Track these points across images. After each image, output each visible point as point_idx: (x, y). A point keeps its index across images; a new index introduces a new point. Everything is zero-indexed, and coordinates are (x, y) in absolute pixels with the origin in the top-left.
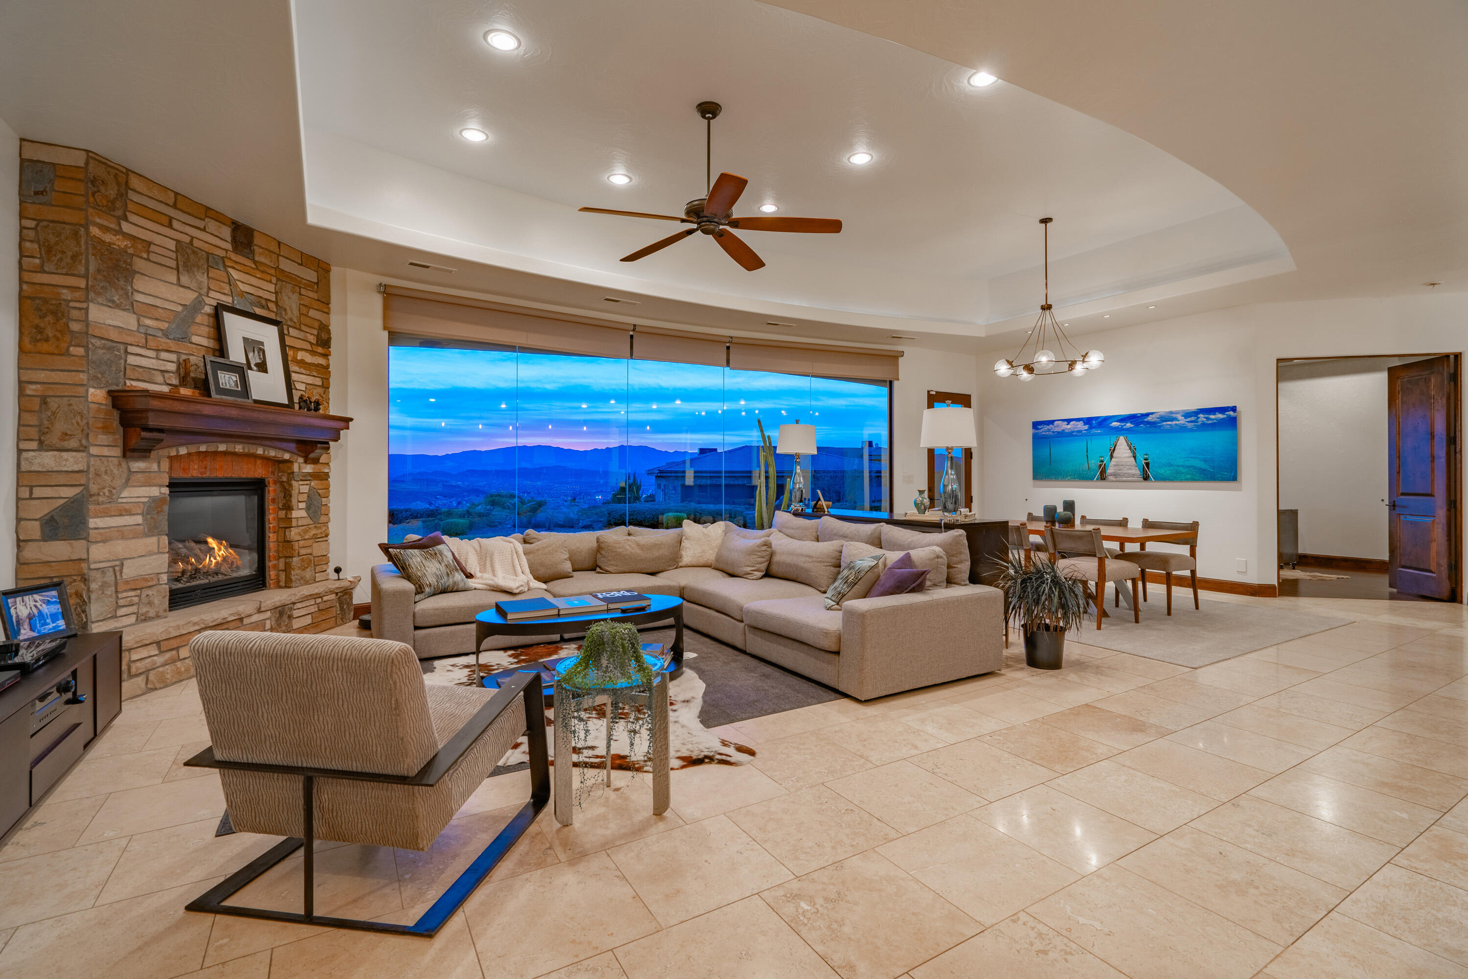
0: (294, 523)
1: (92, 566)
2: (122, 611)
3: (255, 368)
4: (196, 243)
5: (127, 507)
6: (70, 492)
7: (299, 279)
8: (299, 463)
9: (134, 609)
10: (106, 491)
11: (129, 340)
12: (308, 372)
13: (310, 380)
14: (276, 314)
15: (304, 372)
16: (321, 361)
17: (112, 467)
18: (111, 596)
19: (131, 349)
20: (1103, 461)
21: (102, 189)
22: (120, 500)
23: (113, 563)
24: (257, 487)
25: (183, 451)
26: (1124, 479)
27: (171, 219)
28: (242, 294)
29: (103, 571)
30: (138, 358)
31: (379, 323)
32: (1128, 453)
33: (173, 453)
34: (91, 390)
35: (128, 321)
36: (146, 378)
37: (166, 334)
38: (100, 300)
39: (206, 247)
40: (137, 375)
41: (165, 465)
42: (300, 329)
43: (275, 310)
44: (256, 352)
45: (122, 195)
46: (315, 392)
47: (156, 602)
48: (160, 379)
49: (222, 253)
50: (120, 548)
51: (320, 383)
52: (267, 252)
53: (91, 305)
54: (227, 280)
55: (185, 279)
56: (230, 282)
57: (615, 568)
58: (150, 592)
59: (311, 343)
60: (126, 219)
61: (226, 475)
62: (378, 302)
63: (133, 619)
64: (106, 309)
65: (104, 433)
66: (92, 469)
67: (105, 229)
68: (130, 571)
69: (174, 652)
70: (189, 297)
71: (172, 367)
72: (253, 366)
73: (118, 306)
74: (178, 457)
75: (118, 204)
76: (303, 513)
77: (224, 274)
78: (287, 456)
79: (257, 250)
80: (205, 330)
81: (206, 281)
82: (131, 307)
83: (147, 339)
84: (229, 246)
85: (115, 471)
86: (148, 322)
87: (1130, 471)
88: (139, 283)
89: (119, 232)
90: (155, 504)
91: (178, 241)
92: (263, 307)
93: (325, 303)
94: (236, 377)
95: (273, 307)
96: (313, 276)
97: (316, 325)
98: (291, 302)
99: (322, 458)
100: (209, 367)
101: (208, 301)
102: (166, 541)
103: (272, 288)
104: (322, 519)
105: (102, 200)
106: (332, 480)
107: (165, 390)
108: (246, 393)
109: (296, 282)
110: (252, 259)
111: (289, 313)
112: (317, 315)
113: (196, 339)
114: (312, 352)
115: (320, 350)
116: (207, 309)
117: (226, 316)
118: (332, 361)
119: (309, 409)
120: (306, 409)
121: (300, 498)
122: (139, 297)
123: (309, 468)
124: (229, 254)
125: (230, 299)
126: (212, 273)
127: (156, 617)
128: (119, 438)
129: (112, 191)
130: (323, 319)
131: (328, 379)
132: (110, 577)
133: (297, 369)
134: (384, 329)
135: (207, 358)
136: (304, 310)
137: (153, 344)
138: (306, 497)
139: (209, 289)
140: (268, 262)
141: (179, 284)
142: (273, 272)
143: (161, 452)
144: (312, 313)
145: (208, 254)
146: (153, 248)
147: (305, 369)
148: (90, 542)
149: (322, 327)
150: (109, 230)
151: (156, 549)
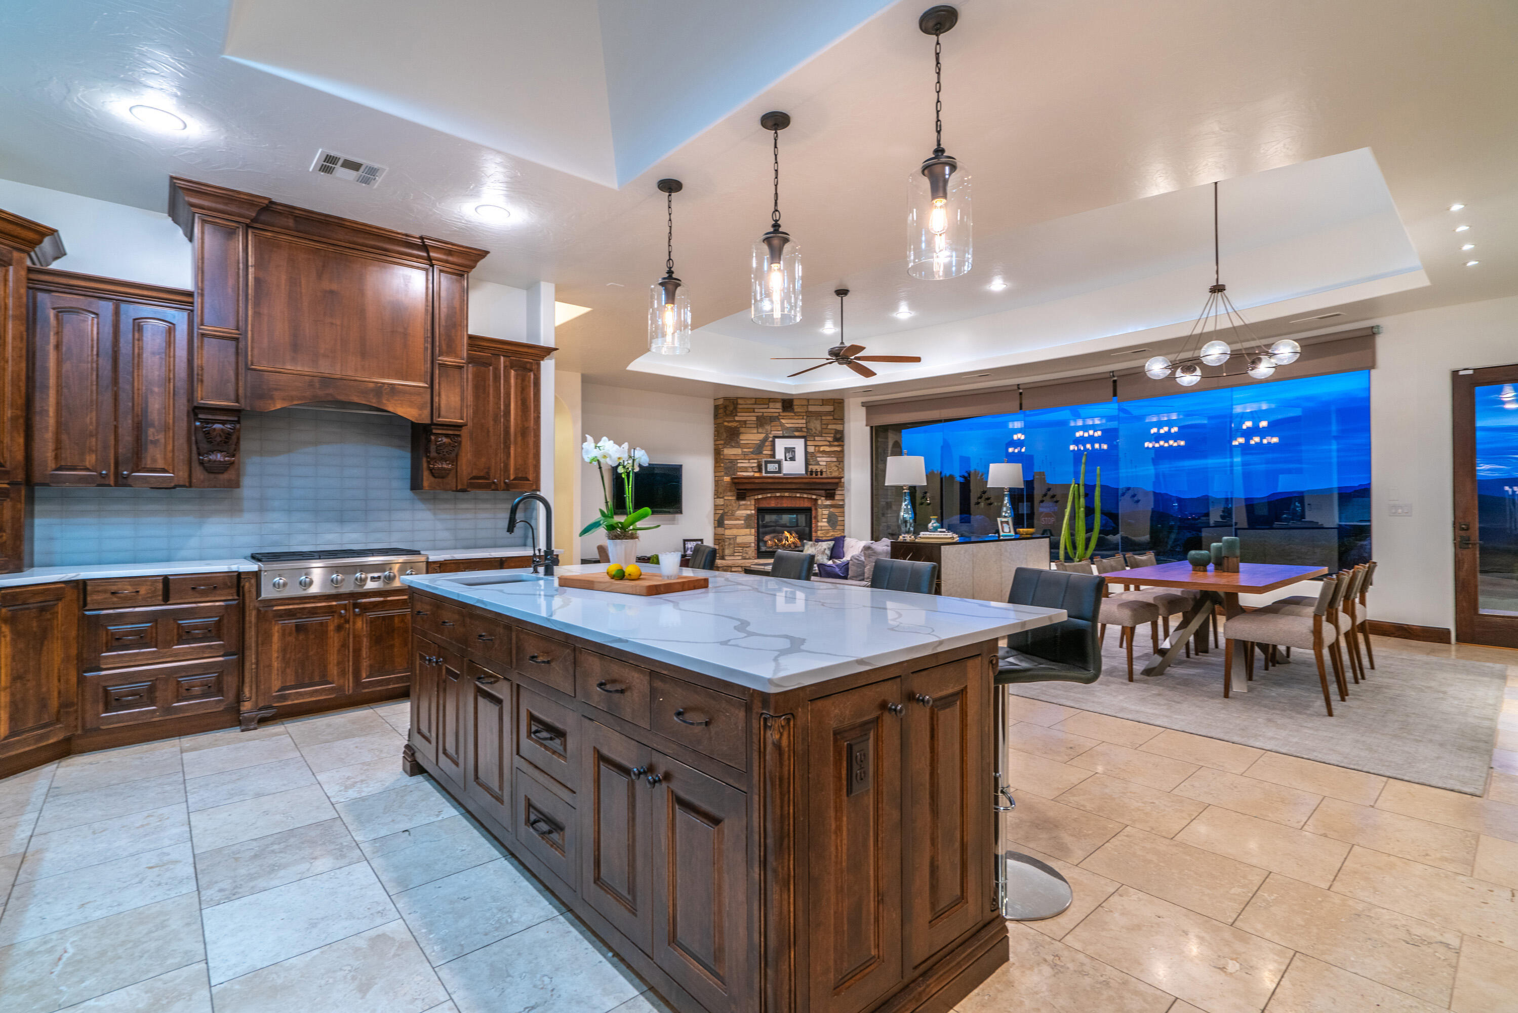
0: (819, 528)
1: (727, 537)
2: (736, 554)
4: (765, 414)
5: (738, 517)
6: (721, 512)
7: (822, 412)
8: (822, 500)
9: (741, 554)
10: (731, 512)
11: (738, 458)
12: (828, 456)
13: (829, 459)
14: (806, 432)
15: (825, 456)
16: (838, 449)
17: (733, 503)
18: (732, 548)
19: (739, 461)
22: (736, 515)
23: (733, 537)
24: (809, 510)
25: (760, 497)
27: (755, 409)
28: (788, 428)
29: (730, 539)
30: (741, 464)
31: (864, 423)
33: (756, 497)
34: (726, 478)
35: (738, 451)
36: (745, 470)
37: (752, 453)
38: (729, 446)
39: (770, 415)
40: (741, 470)
41: (753, 502)
42: (822, 436)
44: (791, 452)
45: (735, 408)
46: (832, 465)
47: (751, 552)
48: (751, 470)
49: (777, 414)
50: (735, 532)
51: (836, 460)
52: (801, 406)
53: (726, 449)
54: (780, 425)
55: (760, 430)
56: (782, 425)
58: (748, 549)
59: (829, 441)
60: (736, 415)
61: (788, 506)
62: (863, 411)
63: (740, 558)
64: (730, 449)
65: (730, 492)
66: (727, 504)
67: (728, 422)
68: (739, 540)
70: (762, 436)
71: (755, 465)
72: (788, 459)
73: (734, 447)
74: (758, 499)
75: (731, 411)
76: (826, 524)
77: (779, 423)
78: (814, 497)
79: (795, 407)
80: (769, 448)
81: (770, 428)
82: (738, 445)
83: (745, 456)
84: (781, 410)
85: (731, 505)
86: (745, 450)
88: (742, 437)
89: (735, 421)
90: (748, 517)
91: (757, 416)
92: (799, 431)
93: (841, 419)
94: (777, 465)
95: (805, 430)
96: (829, 408)
97: (833, 431)
98: (816, 425)
99: (837, 497)
100: (763, 464)
101: (771, 436)
102: (753, 531)
103: (804, 421)
104: (838, 527)
105: (728, 412)
106: (846, 508)
107: (751, 474)
108: (780, 471)
109: (819, 415)
110: (793, 412)
111: (814, 430)
112: (834, 427)
113: (765, 452)
114: (830, 446)
115: (836, 443)
116: (770, 439)
117: (777, 440)
118: (846, 448)
119: (816, 475)
120: (814, 475)
121: (824, 516)
122: (742, 442)
123: (828, 502)
124: (781, 414)
125: (781, 432)
126: (773, 424)
127: (749, 559)
128: (735, 493)
129: (731, 408)
130: (839, 427)
131: (843, 457)
132: (732, 541)
133: (821, 455)
134: (867, 425)
135: (764, 460)
136: (824, 426)
137: (747, 458)
138: (826, 516)
139: (771, 431)
140: (801, 411)
141: (758, 432)
142: (805, 414)
143: (752, 497)
144: (830, 426)
145: (771, 417)
146: (747, 422)
147: (825, 454)
148: (726, 528)
149: (837, 431)
150: (731, 421)
151: (749, 533)
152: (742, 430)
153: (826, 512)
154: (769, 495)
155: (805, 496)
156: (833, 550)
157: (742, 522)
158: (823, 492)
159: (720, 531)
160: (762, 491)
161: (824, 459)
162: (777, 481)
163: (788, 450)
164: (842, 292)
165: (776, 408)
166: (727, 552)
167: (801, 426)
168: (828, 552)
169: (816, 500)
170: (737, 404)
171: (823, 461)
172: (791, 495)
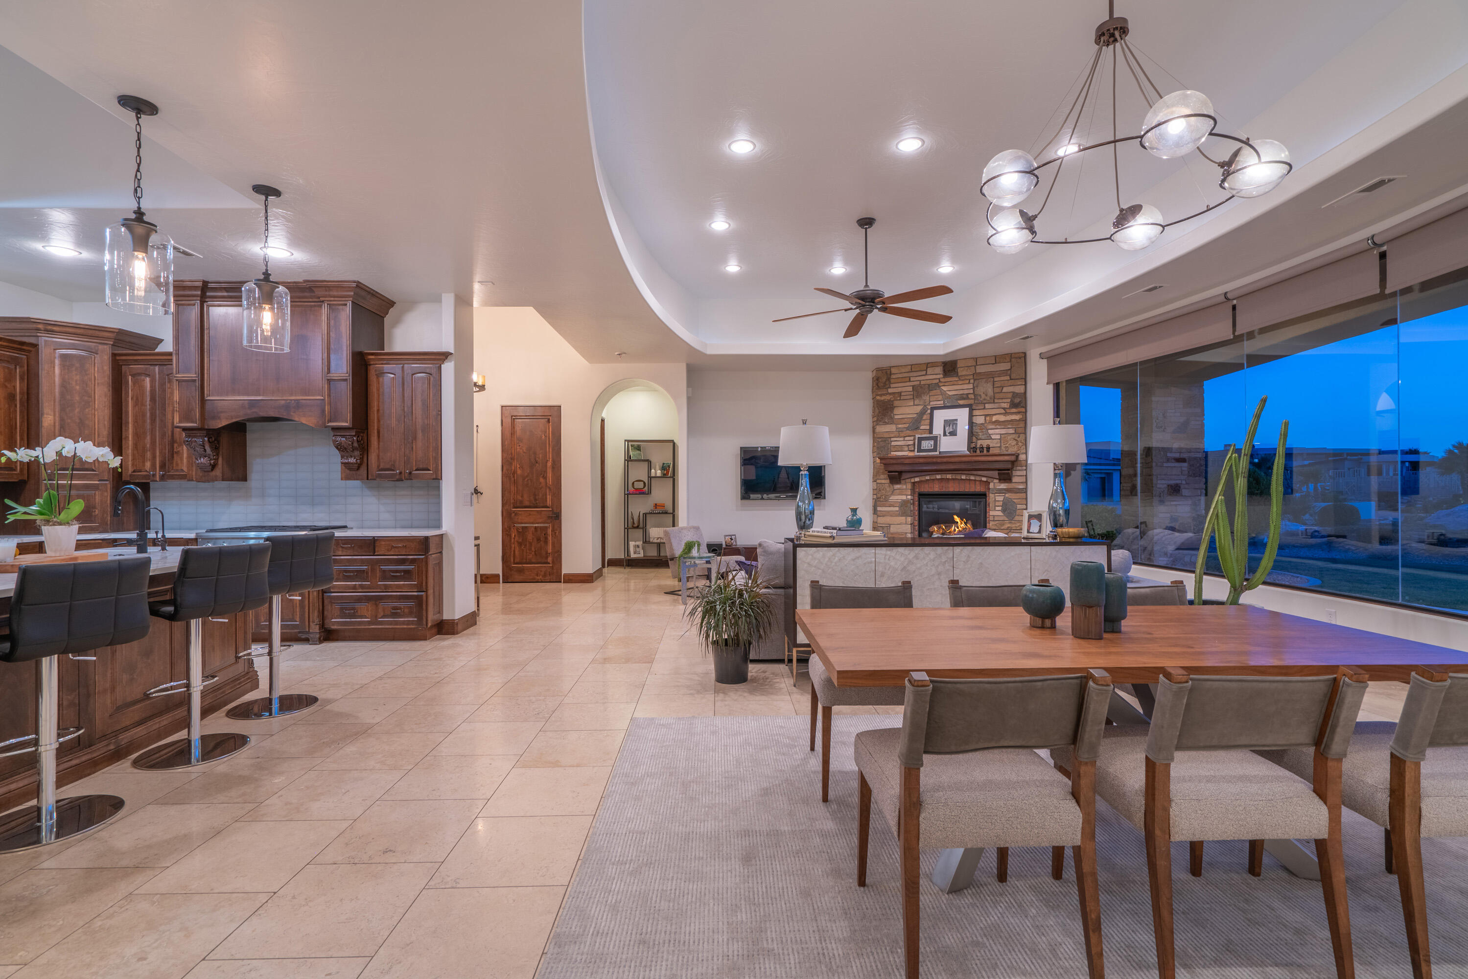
0: (991, 518)
1: (878, 525)
3: (948, 435)
4: (922, 383)
5: (892, 503)
6: (877, 497)
7: (993, 373)
8: (995, 483)
11: (892, 435)
12: (1003, 427)
13: (1003, 431)
14: (975, 399)
15: (999, 427)
16: (1018, 417)
19: (892, 439)
21: (881, 380)
22: (889, 501)
23: (887, 526)
24: (981, 495)
25: (917, 479)
27: (909, 378)
28: (950, 397)
29: (883, 528)
30: (895, 442)
31: (1046, 380)
33: (913, 480)
34: (877, 459)
35: (892, 428)
36: (899, 449)
37: (907, 429)
38: (881, 423)
39: (928, 382)
40: (895, 449)
41: (909, 486)
42: (994, 403)
44: (951, 426)
45: (889, 379)
46: (1010, 438)
48: (906, 449)
49: (937, 381)
50: (888, 520)
51: (1013, 432)
52: (966, 368)
53: (877, 426)
54: (940, 393)
55: (917, 402)
56: (943, 393)
59: (1004, 409)
60: (890, 387)
61: (956, 490)
64: (885, 425)
65: (883, 474)
66: (878, 488)
67: (881, 395)
68: (893, 530)
70: (919, 408)
71: (912, 442)
73: (887, 424)
74: (915, 482)
75: (887, 383)
76: (1000, 513)
77: (939, 391)
78: (984, 479)
79: (959, 370)
80: (927, 422)
81: (928, 398)
82: (892, 421)
83: (900, 433)
84: (941, 376)
85: (888, 489)
86: (900, 426)
88: (896, 411)
89: (890, 393)
90: (904, 504)
91: (913, 386)
92: (963, 399)
93: (1022, 379)
94: (932, 442)
95: (972, 396)
96: (1005, 366)
97: (1010, 395)
98: (986, 389)
99: (1016, 480)
101: (929, 407)
102: (915, 519)
103: (971, 386)
104: (1017, 518)
105: (881, 385)
106: (1029, 493)
107: (907, 453)
108: (935, 450)
109: (990, 376)
110: (957, 376)
111: (983, 396)
112: (1011, 389)
113: (922, 427)
114: (1006, 414)
115: (1014, 410)
116: (928, 411)
117: (935, 412)
118: (1028, 415)
119: (980, 452)
120: (978, 451)
121: (998, 502)
122: (896, 417)
123: (1003, 486)
124: (941, 380)
125: (942, 402)
126: (932, 393)
128: (886, 476)
129: (884, 380)
130: (1019, 389)
131: (1025, 427)
133: (993, 427)
134: (1049, 383)
135: (920, 436)
136: (997, 390)
137: (902, 435)
138: (1001, 503)
139: (930, 401)
140: (968, 373)
141: (914, 405)
142: (971, 377)
143: (907, 480)
144: (1005, 390)
145: (929, 385)
146: (902, 394)
147: (1000, 425)
148: (878, 516)
149: (1015, 395)
150: (884, 395)
151: (904, 522)
154: (928, 478)
155: (973, 478)
157: (897, 509)
158: (997, 472)
159: (875, 518)
160: (919, 474)
161: (997, 431)
162: (930, 460)
163: (947, 423)
164: (866, 223)
165: (936, 374)
167: (966, 392)
169: (988, 483)
170: (891, 374)
171: (996, 433)
172: (954, 477)
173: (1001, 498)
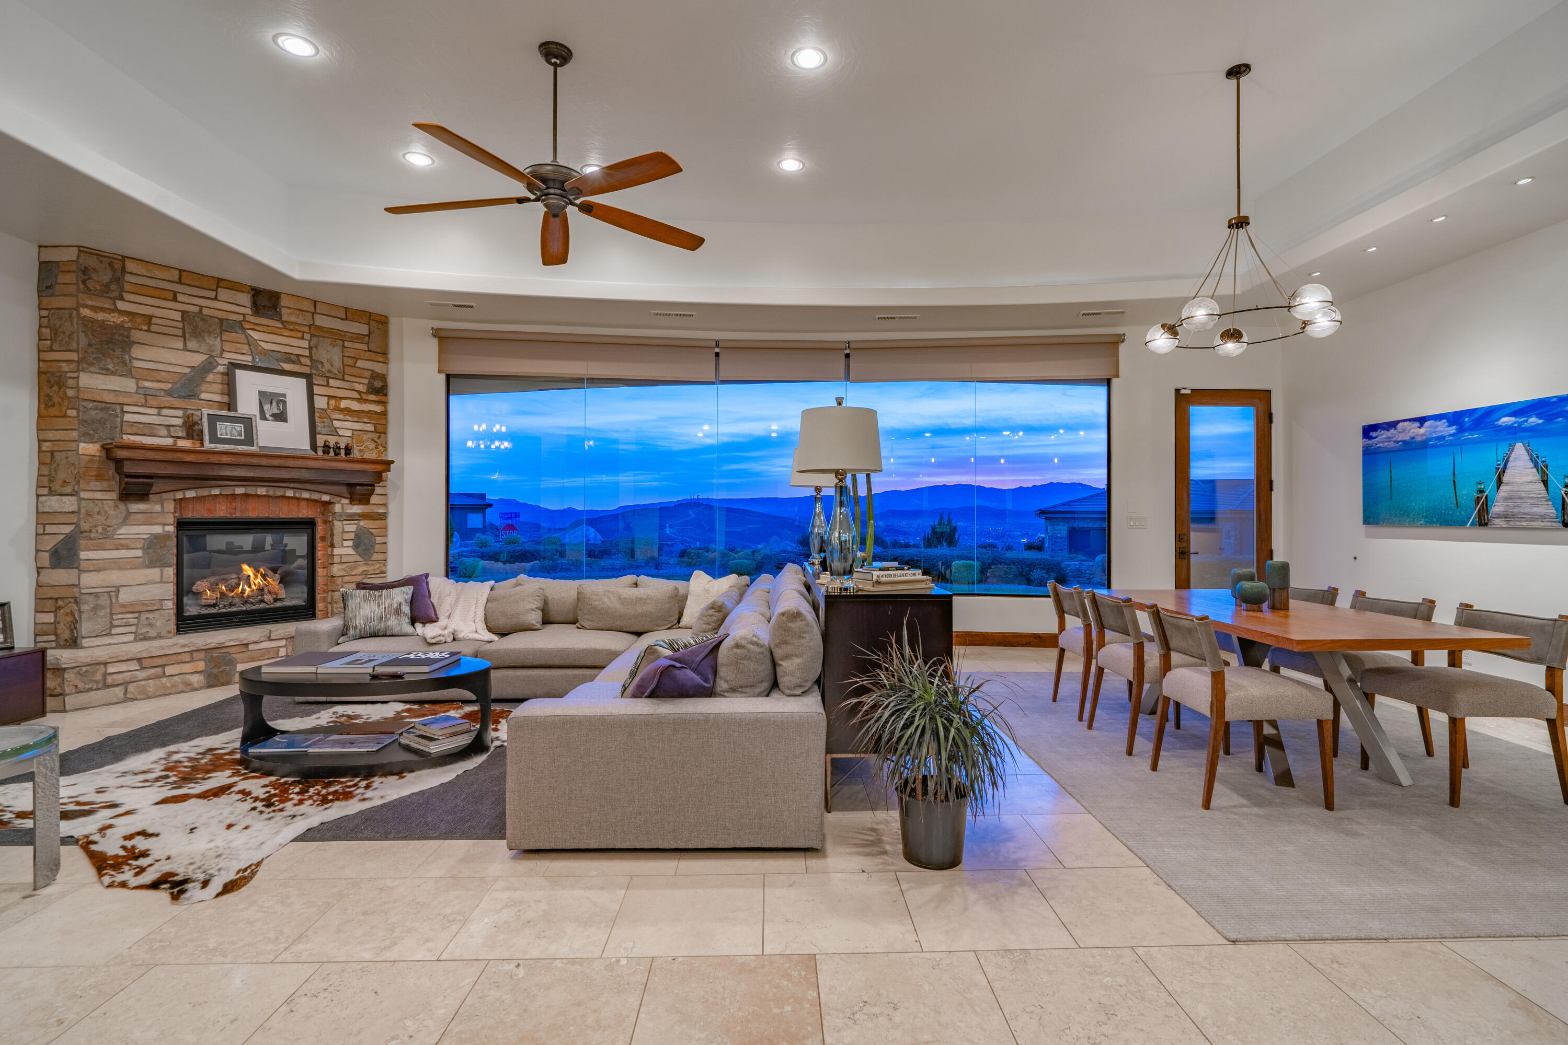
0: (336, 560)
1: (83, 591)
2: (114, 631)
3: (271, 418)
4: (206, 311)
5: (124, 542)
6: (67, 529)
7: (343, 333)
8: (343, 505)
9: (133, 629)
10: (100, 529)
11: (126, 400)
12: (356, 419)
13: (358, 426)
14: (311, 367)
15: (350, 419)
16: (378, 408)
17: (107, 508)
18: (105, 616)
19: (126, 408)
20: (1482, 491)
21: (94, 276)
22: (116, 537)
23: (108, 590)
24: (308, 525)
25: (190, 494)
26: (1524, 524)
27: (175, 294)
28: (266, 352)
29: (96, 595)
30: (136, 416)
31: (435, 366)
32: (1533, 475)
33: (179, 495)
34: (82, 445)
35: (125, 384)
36: (146, 431)
37: (169, 393)
38: (92, 369)
39: (219, 314)
40: (135, 430)
41: (170, 506)
42: (343, 380)
43: (309, 363)
44: (274, 404)
45: (117, 280)
46: (365, 437)
47: (159, 624)
48: (164, 432)
49: (241, 318)
50: (114, 577)
51: (373, 429)
52: (297, 312)
53: (82, 375)
54: (246, 342)
55: (192, 344)
56: (250, 342)
57: (590, 623)
58: (151, 616)
59: (359, 392)
60: (122, 299)
61: (261, 515)
62: (433, 345)
63: (131, 637)
64: (100, 376)
65: (97, 480)
66: (83, 511)
67: (94, 309)
68: (125, 596)
69: (159, 669)
70: (198, 359)
71: (179, 422)
72: (268, 416)
73: (113, 373)
74: (184, 499)
75: (113, 287)
76: (351, 551)
77: (243, 336)
78: (326, 498)
79: (284, 311)
80: (217, 388)
81: (220, 344)
82: (127, 371)
83: (147, 398)
84: (249, 311)
85: (111, 512)
86: (147, 384)
87: (1535, 510)
88: (136, 352)
89: (116, 310)
90: (156, 541)
91: (184, 313)
92: (293, 362)
93: (383, 354)
94: (240, 427)
95: (306, 361)
96: (363, 329)
97: (368, 374)
98: (331, 355)
99: (374, 499)
100: (205, 420)
101: (224, 361)
102: (170, 572)
103: (305, 344)
104: (376, 557)
106: (391, 520)
107: (169, 442)
108: (249, 439)
109: (338, 337)
110: (279, 320)
111: (327, 366)
112: (368, 365)
114: (361, 400)
115: (372, 397)
116: (221, 369)
117: (239, 373)
118: (391, 407)
119: (336, 454)
120: (332, 454)
121: (346, 536)
122: (138, 364)
123: (356, 509)
124: (248, 318)
125: (249, 358)
126: (228, 336)
127: (159, 637)
128: (115, 485)
129: (106, 277)
130: (378, 368)
131: (385, 425)
132: (104, 601)
133: (341, 417)
134: (440, 371)
135: (205, 411)
136: (349, 362)
138: (352, 536)
139: (223, 350)
140: (299, 321)
141: (185, 349)
142: (306, 329)
143: (165, 496)
144: (360, 364)
145: (221, 320)
146: (154, 320)
147: (351, 416)
148: (81, 571)
149: (375, 376)
150: (102, 309)
151: (158, 579)
152: (136, 335)
153: (351, 528)
154: (216, 491)
155: (306, 495)
156: (412, 603)
158: (347, 488)
159: (62, 576)
161: (349, 425)
162: (243, 460)
163: (265, 397)
165: (237, 304)
166: (85, 627)
167: (297, 352)
168: (406, 609)
169: (329, 504)
170: (127, 269)
171: (348, 428)
172: (271, 493)
173: (353, 528)
